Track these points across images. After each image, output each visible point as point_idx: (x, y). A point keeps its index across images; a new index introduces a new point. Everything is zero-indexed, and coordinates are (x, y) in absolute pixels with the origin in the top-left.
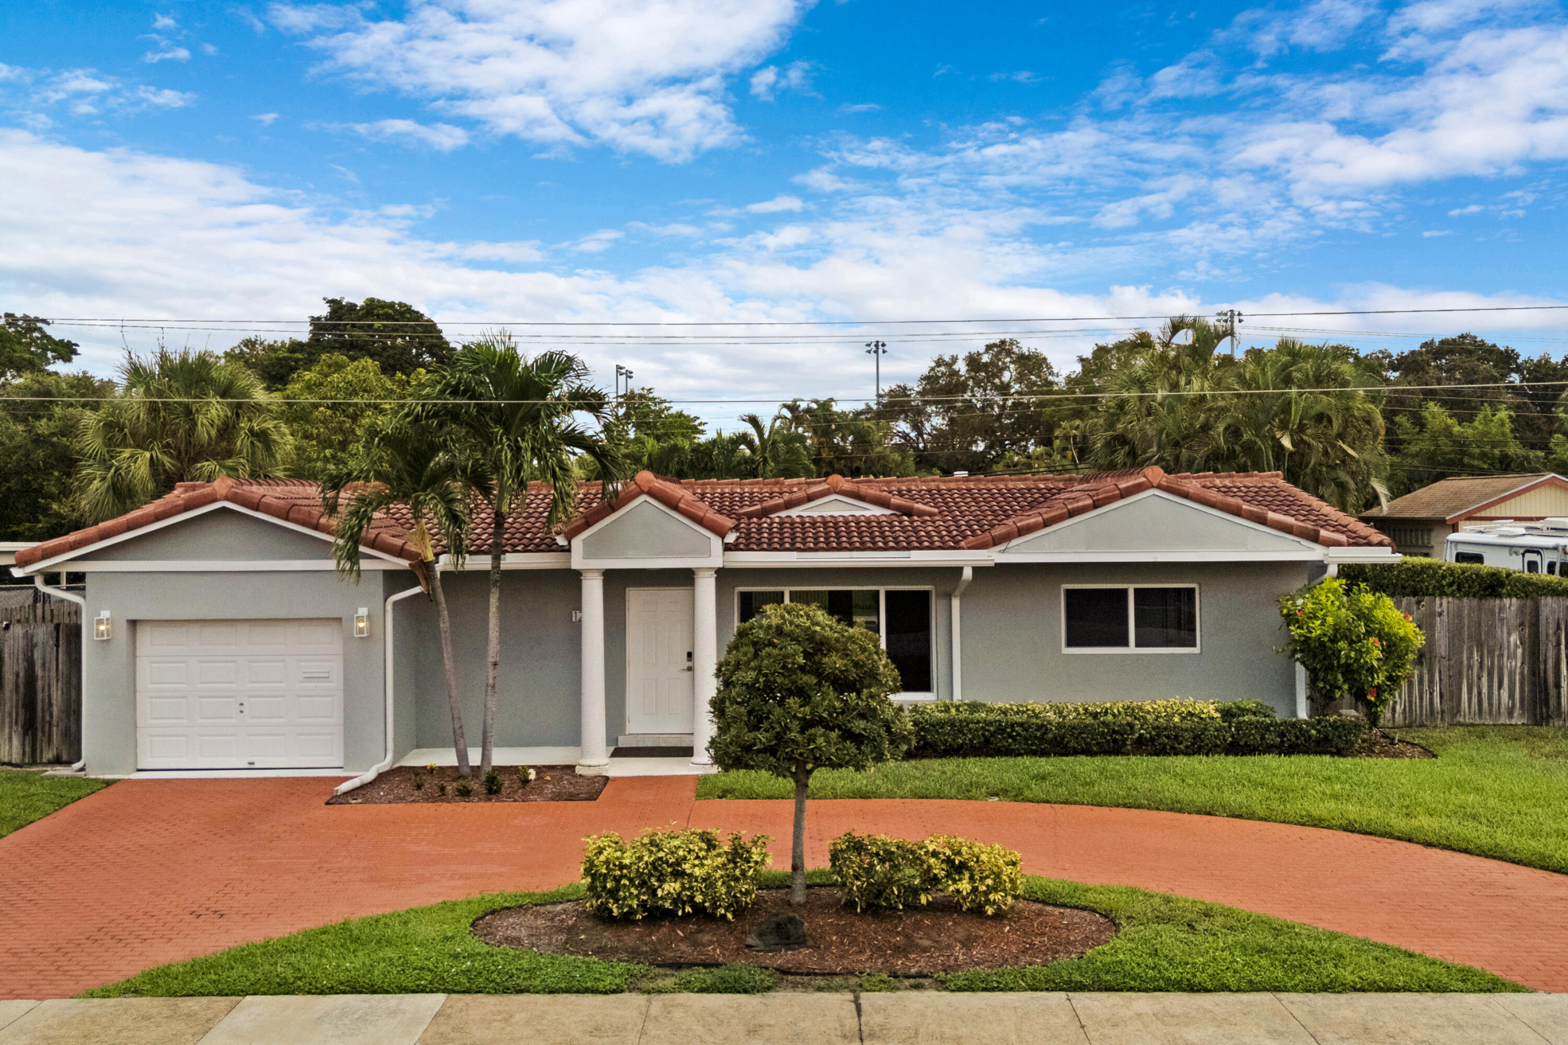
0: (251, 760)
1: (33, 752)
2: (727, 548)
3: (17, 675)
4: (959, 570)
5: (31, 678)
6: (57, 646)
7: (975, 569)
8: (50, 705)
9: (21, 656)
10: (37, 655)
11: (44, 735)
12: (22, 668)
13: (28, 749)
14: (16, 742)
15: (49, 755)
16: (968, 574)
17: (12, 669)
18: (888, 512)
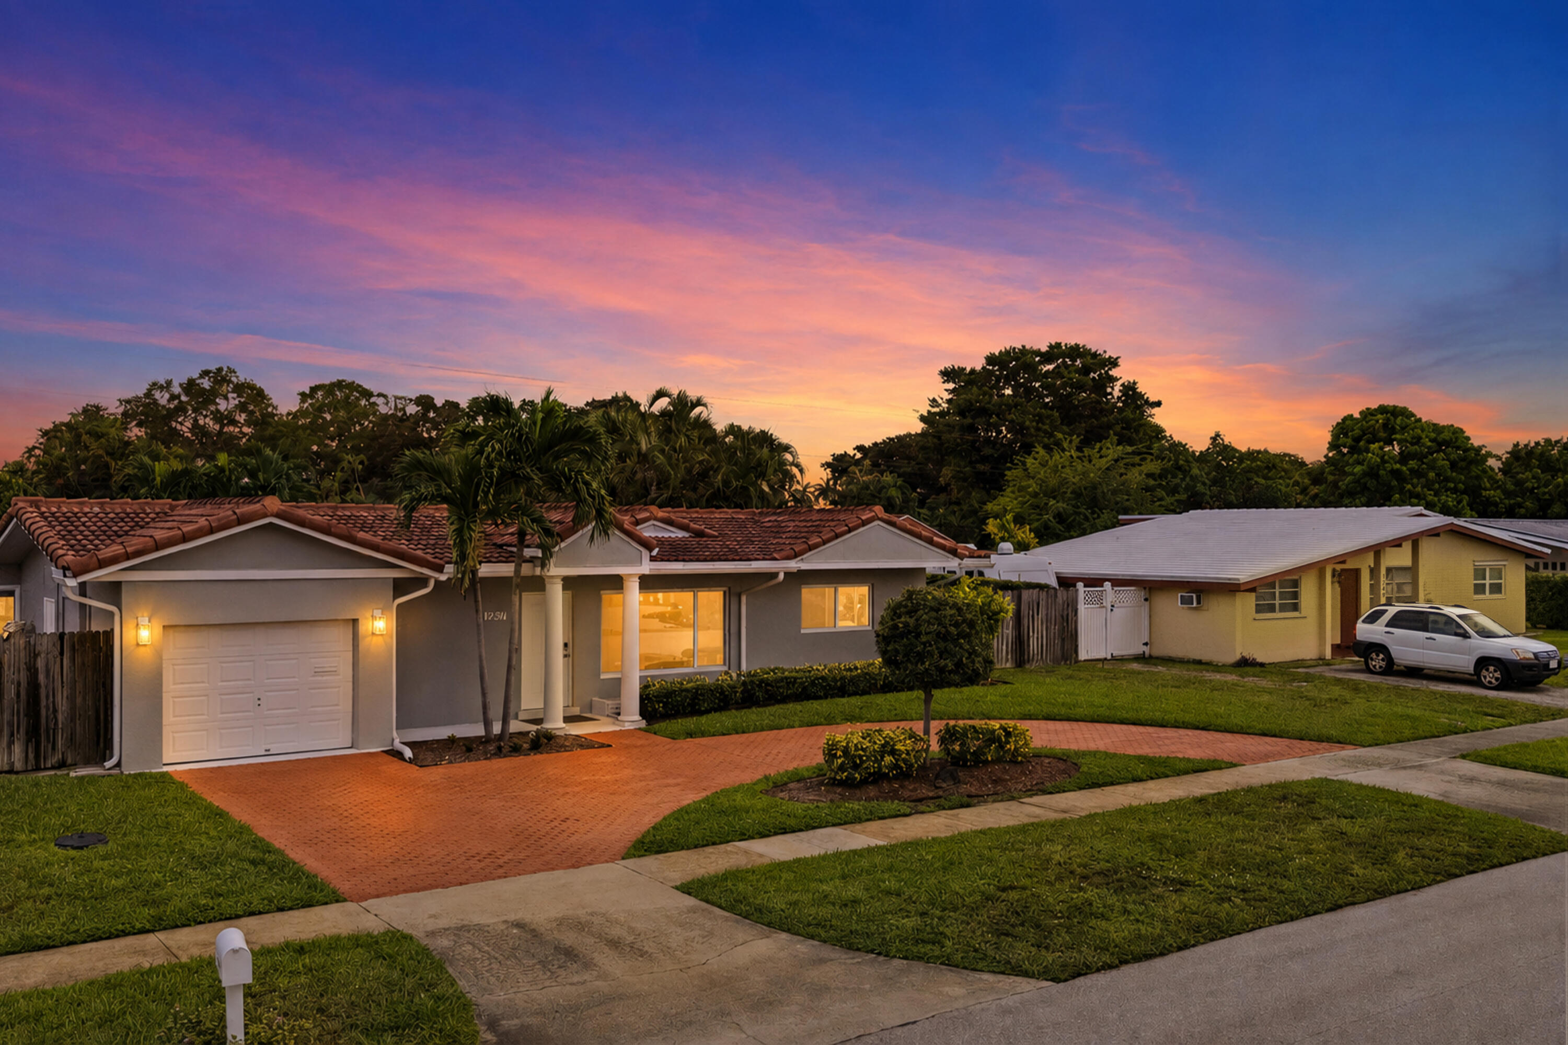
0: (268, 747)
1: (37, 757)
2: (653, 559)
3: (19, 684)
4: (774, 575)
5: (34, 685)
6: (62, 653)
7: (785, 573)
8: (55, 711)
9: (23, 666)
10: (40, 663)
11: (48, 741)
12: (23, 677)
13: (31, 756)
14: (17, 749)
15: (53, 760)
16: (781, 576)
17: (13, 677)
18: (687, 535)
